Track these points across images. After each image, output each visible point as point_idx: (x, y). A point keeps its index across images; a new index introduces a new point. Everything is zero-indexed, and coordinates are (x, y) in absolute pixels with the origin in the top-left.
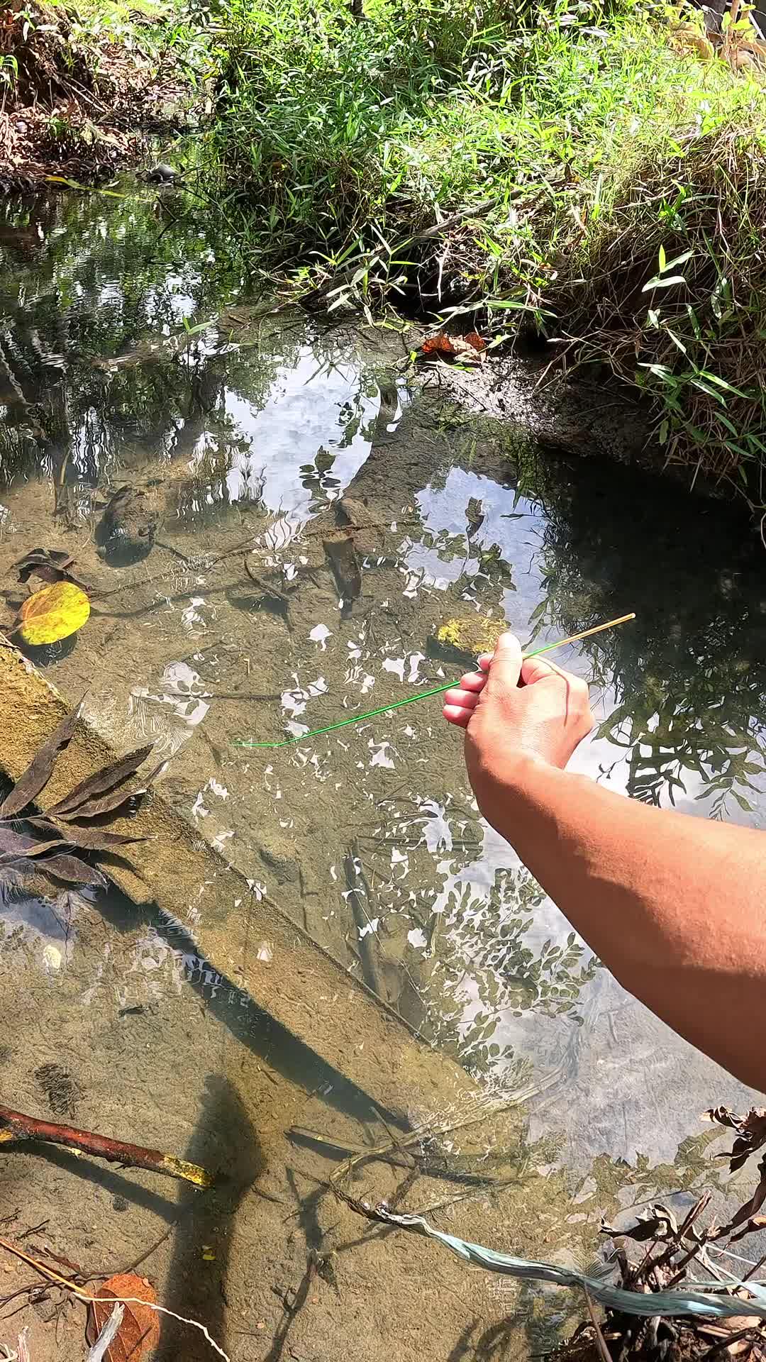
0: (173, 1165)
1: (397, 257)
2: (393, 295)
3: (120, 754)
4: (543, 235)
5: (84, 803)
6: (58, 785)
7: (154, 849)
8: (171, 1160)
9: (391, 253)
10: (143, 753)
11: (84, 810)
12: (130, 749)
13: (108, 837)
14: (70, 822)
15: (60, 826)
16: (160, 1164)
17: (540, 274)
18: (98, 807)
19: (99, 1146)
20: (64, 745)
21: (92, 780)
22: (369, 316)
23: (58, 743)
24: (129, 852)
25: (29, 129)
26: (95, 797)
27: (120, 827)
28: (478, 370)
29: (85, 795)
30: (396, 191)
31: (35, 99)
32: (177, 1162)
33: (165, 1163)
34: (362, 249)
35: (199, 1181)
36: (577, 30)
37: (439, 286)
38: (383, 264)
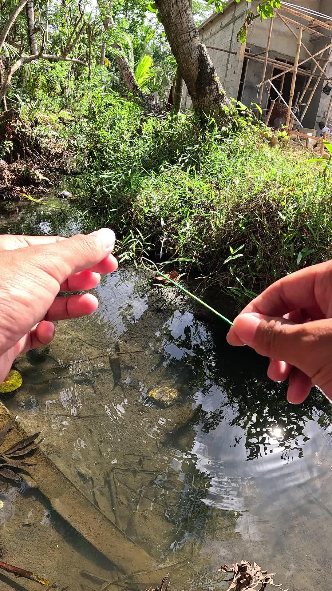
0: (36, 577)
1: (146, 241)
2: (144, 255)
3: (29, 435)
4: (201, 230)
5: (15, 451)
6: (6, 445)
7: (39, 469)
8: (35, 575)
9: (143, 239)
10: (36, 435)
11: (15, 454)
12: (33, 434)
13: (23, 464)
14: (10, 458)
15: (6, 459)
16: (31, 576)
18: (19, 453)
19: (10, 568)
20: (10, 430)
21: (18, 444)
22: (136, 264)
23: (7, 430)
24: (30, 469)
25: (15, 171)
26: (19, 449)
27: (28, 460)
29: (16, 448)
30: (147, 213)
31: (19, 158)
32: (37, 576)
33: (33, 576)
34: (133, 237)
35: (44, 583)
36: (221, 140)
37: (161, 252)
38: (141, 243)
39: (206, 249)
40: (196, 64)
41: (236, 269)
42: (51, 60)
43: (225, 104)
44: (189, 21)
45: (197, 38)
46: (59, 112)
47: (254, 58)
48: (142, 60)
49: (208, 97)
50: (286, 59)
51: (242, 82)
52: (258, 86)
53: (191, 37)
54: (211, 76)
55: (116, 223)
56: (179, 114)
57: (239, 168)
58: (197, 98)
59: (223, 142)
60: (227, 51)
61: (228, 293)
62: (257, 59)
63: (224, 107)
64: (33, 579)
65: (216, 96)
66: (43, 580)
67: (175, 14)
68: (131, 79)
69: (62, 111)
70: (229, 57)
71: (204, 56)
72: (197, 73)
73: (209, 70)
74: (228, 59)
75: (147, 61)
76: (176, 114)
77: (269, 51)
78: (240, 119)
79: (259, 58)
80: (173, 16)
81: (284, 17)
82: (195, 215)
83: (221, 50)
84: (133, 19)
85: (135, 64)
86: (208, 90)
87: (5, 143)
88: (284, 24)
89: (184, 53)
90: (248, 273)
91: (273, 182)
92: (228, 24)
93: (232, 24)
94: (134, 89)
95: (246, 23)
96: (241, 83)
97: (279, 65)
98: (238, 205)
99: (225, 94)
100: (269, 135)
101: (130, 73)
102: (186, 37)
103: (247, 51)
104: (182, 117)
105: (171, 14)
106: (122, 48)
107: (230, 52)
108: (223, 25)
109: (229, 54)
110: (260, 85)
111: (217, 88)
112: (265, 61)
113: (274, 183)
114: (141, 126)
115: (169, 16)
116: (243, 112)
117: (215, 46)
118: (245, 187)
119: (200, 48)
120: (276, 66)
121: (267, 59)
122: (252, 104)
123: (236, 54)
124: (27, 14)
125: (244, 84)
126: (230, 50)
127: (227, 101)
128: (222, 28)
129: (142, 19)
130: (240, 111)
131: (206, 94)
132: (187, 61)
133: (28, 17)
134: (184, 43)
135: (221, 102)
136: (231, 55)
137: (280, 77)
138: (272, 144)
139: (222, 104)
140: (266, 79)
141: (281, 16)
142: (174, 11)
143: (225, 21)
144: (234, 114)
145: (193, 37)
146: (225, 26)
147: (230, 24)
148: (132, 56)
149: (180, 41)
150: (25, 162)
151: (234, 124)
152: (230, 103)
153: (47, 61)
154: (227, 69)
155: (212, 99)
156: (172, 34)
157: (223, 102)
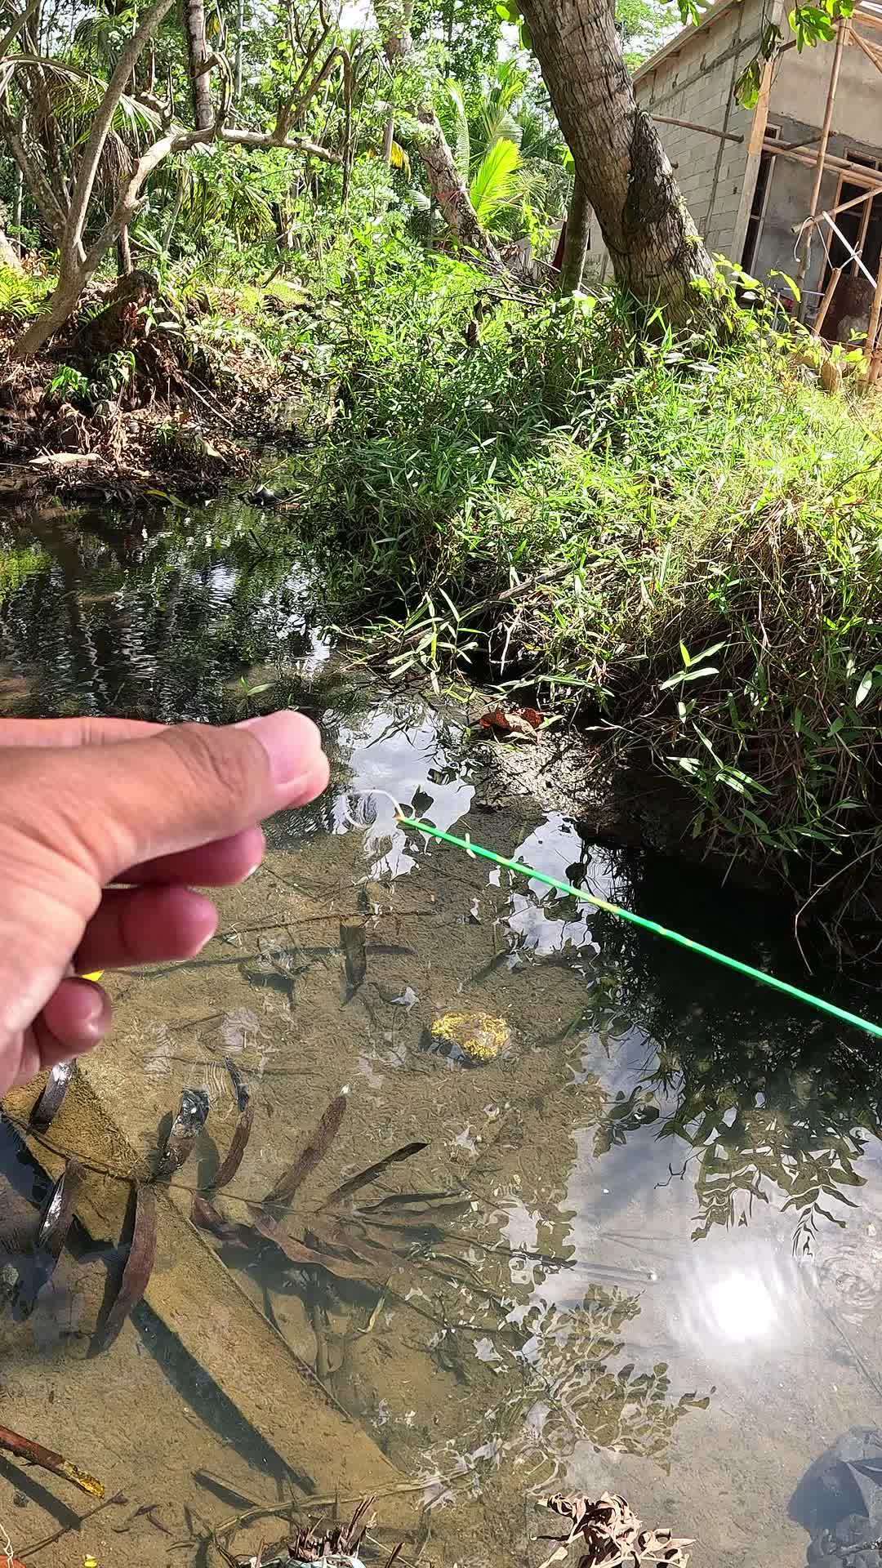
0: (71, 1470)
1: (466, 623)
2: (460, 663)
4: (614, 604)
8: (71, 1465)
9: (459, 620)
16: (60, 1466)
17: (608, 646)
19: (10, 1440)
22: (435, 683)
25: (141, 430)
28: (532, 748)
30: (474, 550)
31: (153, 397)
32: (75, 1468)
33: (64, 1467)
34: (432, 612)
35: (90, 1488)
36: (684, 367)
37: (503, 657)
38: (451, 629)
39: (624, 656)
40: (625, 162)
41: (695, 711)
42: (249, 146)
43: (702, 271)
44: (606, 48)
45: (627, 91)
46: (267, 283)
47: (789, 154)
48: (493, 152)
49: (655, 251)
50: (875, 159)
51: (757, 218)
52: (797, 229)
53: (612, 90)
54: (665, 196)
55: (392, 576)
56: (577, 295)
57: (728, 443)
58: (627, 255)
59: (692, 374)
60: (715, 133)
61: (669, 772)
62: (797, 156)
63: (699, 281)
64: (61, 1474)
65: (675, 249)
66: (90, 1479)
67: (568, 27)
68: (458, 201)
69: (274, 280)
70: (722, 148)
71: (645, 141)
72: (626, 186)
73: (658, 180)
74: (720, 153)
75: (505, 154)
76: (568, 293)
77: (830, 135)
78: (740, 313)
79: (803, 154)
80: (563, 33)
81: (873, 44)
82: (601, 562)
83: (700, 129)
84: (470, 42)
85: (472, 161)
86: (654, 233)
87: (118, 357)
88: (871, 63)
89: (593, 133)
90: (729, 722)
91: (810, 482)
92: (721, 61)
93: (731, 61)
94: (464, 226)
95: (760, 56)
96: (751, 220)
97: (855, 175)
98: (715, 540)
99: (700, 244)
100: (817, 359)
101: (456, 187)
102: (597, 90)
103: (770, 133)
104: (584, 302)
105: (558, 26)
106: (435, 118)
107: (724, 137)
108: (708, 63)
109: (722, 143)
110: (805, 225)
111: (681, 227)
112: (819, 163)
113: (810, 484)
114: (476, 322)
115: (554, 34)
116: (749, 296)
117: (684, 119)
118: (738, 491)
119: (637, 119)
120: (847, 176)
121: (824, 158)
122: (773, 273)
123: (740, 140)
124: (188, 25)
125: (762, 222)
126: (725, 130)
127: (705, 261)
128: (705, 70)
129: (492, 43)
130: (740, 291)
131: (650, 241)
132: (598, 154)
133: (189, 31)
134: (593, 105)
135: (691, 265)
136: (729, 143)
137: (860, 208)
138: (825, 385)
139: (692, 271)
140: (819, 212)
141: (864, 41)
142: (565, 18)
143: (712, 53)
144: (725, 300)
145: (616, 91)
146: (712, 66)
147: (725, 59)
148: (464, 142)
149: (581, 101)
150: (168, 408)
151: (722, 328)
152: (713, 270)
153: (238, 147)
154: (716, 181)
155: (665, 255)
156: (562, 82)
157: (696, 267)
